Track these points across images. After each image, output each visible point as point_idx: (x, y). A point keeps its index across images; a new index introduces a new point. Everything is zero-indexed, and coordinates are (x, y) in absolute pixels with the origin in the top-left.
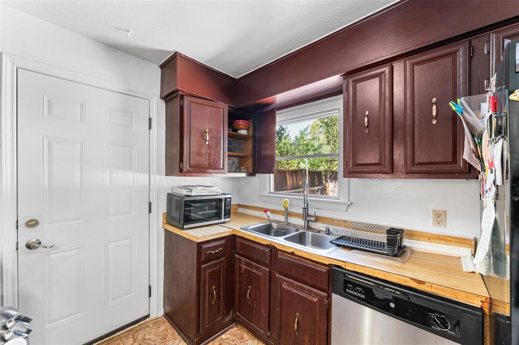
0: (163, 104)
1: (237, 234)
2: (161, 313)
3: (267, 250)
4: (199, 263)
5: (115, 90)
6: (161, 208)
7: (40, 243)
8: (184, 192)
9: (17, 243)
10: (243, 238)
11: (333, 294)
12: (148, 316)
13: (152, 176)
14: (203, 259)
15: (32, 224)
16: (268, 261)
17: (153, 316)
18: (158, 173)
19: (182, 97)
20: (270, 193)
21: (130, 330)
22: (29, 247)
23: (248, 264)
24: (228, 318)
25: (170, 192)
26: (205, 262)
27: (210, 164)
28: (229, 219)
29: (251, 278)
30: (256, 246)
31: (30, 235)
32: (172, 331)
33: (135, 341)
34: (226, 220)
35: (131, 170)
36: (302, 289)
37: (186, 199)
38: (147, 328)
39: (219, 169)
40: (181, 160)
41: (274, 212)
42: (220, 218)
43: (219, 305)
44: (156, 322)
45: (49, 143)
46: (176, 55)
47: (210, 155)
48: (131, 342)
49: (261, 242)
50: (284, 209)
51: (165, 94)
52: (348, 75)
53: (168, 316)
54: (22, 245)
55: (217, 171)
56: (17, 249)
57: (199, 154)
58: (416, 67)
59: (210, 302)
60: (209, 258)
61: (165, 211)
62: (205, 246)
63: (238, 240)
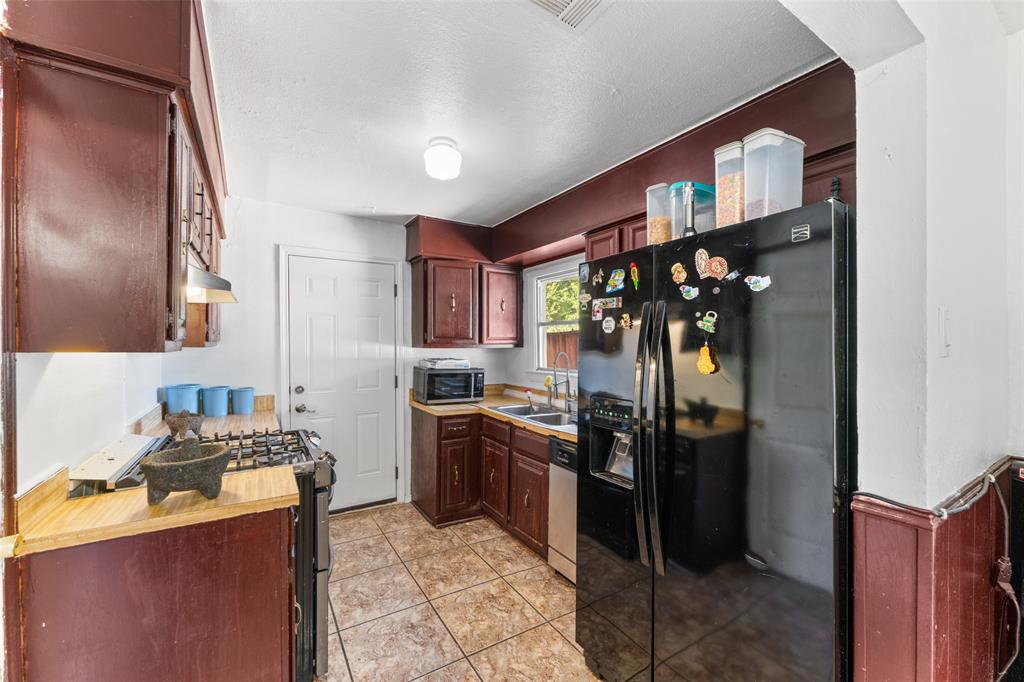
0: (409, 267)
2: (409, 499)
3: (507, 428)
4: (440, 438)
6: (407, 382)
7: (305, 408)
8: (429, 365)
9: (290, 406)
10: (487, 416)
11: (550, 464)
12: (395, 500)
13: (398, 348)
14: (443, 435)
15: (300, 390)
16: (508, 440)
17: (400, 500)
18: (405, 343)
19: (426, 261)
20: (539, 369)
21: (377, 508)
22: (298, 410)
23: (492, 446)
24: (475, 507)
25: (417, 365)
26: (445, 438)
27: (457, 334)
28: (481, 399)
29: (494, 460)
30: (499, 425)
31: (298, 400)
32: (416, 513)
34: (478, 399)
35: (377, 341)
37: (430, 372)
39: (468, 339)
40: (425, 331)
41: (535, 391)
42: (469, 396)
43: (463, 489)
44: (403, 506)
45: (310, 318)
46: (418, 218)
47: (457, 323)
49: (502, 419)
50: (546, 389)
51: (410, 258)
52: (590, 234)
53: (415, 503)
54: (293, 408)
55: (466, 341)
56: (290, 411)
57: (445, 323)
59: (452, 482)
60: (451, 436)
61: (412, 387)
62: (446, 422)
63: (484, 419)
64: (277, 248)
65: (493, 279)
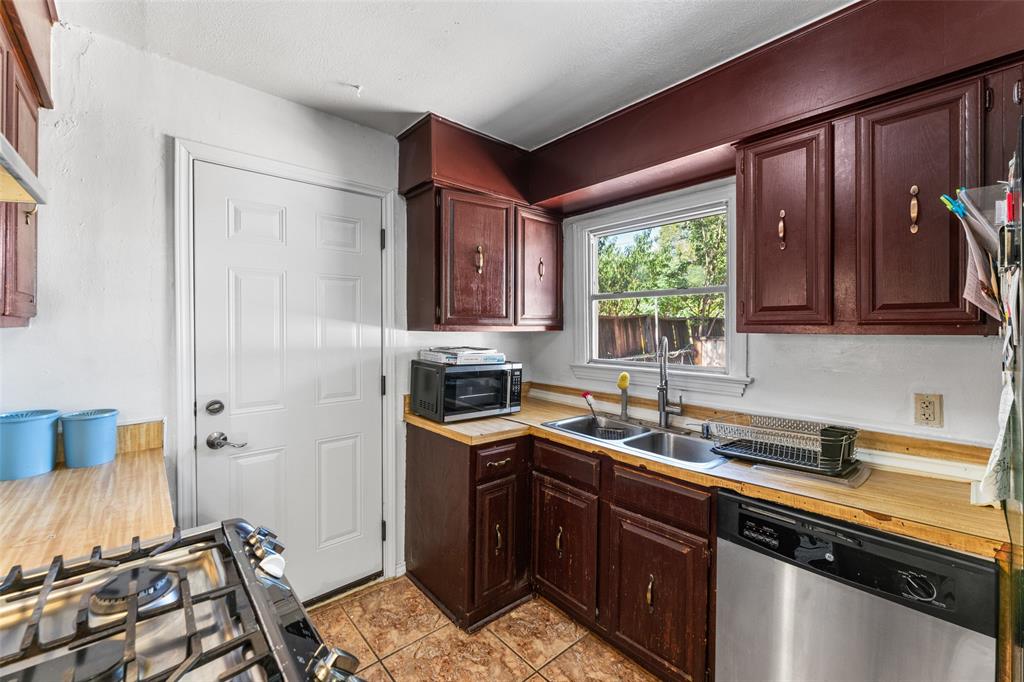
0: (403, 205)
1: (536, 434)
2: (402, 570)
3: (594, 463)
4: (474, 483)
5: (327, 183)
6: (401, 386)
7: (225, 439)
8: (443, 359)
9: (196, 438)
10: (546, 441)
11: (719, 539)
12: (380, 574)
13: (386, 331)
14: (479, 476)
15: (215, 408)
16: (595, 483)
17: (389, 574)
18: (397, 324)
19: (439, 191)
20: (591, 361)
21: (355, 595)
22: (212, 444)
23: (556, 488)
24: (521, 584)
25: (415, 358)
26: (483, 481)
27: (484, 310)
28: (517, 408)
29: (563, 513)
30: (573, 456)
31: (212, 426)
32: (423, 601)
33: (365, 611)
34: (514, 409)
35: (353, 320)
36: (661, 532)
37: (449, 370)
38: (382, 594)
39: (500, 317)
40: (438, 303)
41: (599, 396)
42: (503, 406)
43: (506, 559)
44: (394, 583)
45: (236, 278)
46: (428, 119)
47: (484, 293)
48: (359, 613)
49: (582, 448)
50: (619, 392)
51: (407, 187)
52: (745, 143)
53: (413, 574)
54: (202, 441)
55: (497, 321)
56: (195, 447)
57: (467, 291)
58: (878, 127)
59: (492, 552)
60: (491, 474)
61: (408, 392)
62: (484, 453)
63: (537, 444)
64: (170, 143)
65: (530, 229)
